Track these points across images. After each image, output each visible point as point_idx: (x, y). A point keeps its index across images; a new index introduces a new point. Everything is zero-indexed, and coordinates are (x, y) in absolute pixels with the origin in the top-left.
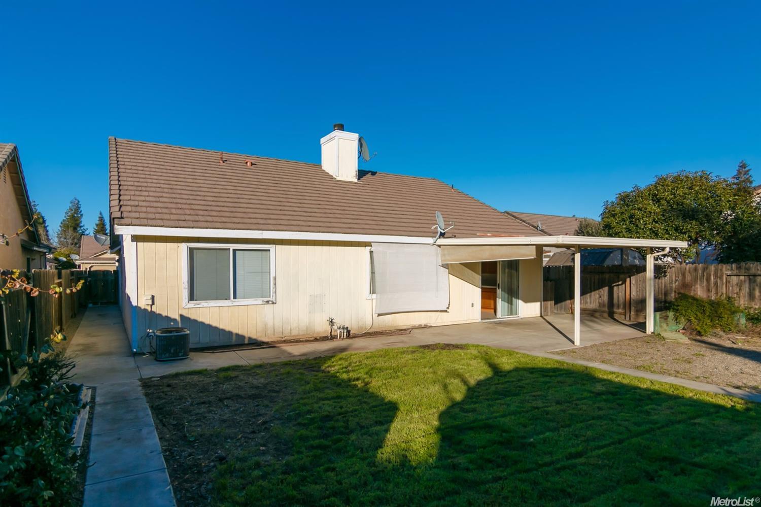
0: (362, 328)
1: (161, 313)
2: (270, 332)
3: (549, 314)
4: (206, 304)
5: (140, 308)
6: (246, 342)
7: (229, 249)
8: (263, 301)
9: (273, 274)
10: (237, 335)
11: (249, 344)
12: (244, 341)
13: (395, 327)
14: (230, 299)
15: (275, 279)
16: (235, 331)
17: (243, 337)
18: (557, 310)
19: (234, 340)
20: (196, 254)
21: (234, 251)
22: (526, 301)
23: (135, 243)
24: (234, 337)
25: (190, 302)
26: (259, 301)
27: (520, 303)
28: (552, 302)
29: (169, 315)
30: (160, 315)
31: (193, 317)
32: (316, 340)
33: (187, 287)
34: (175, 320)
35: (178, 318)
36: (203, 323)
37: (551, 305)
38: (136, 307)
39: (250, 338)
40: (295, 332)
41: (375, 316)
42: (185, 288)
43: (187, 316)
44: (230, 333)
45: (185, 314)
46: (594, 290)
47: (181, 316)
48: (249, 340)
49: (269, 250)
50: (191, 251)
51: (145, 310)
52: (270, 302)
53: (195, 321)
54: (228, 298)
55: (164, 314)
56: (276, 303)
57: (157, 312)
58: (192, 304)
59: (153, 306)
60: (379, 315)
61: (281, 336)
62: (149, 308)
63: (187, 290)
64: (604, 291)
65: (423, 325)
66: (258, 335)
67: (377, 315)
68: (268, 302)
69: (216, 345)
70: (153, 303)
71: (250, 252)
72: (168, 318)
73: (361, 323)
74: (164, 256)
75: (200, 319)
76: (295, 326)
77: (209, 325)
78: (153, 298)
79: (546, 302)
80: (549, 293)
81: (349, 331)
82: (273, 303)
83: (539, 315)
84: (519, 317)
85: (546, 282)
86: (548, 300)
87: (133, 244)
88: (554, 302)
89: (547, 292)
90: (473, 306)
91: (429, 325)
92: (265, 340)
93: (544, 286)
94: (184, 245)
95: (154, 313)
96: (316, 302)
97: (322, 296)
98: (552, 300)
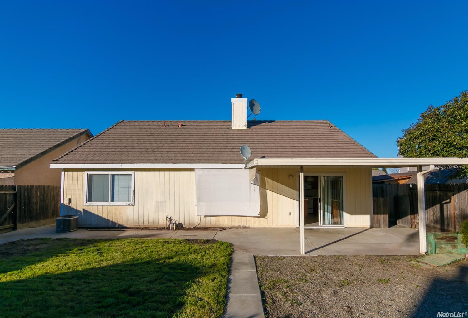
0: (192, 224)
1: (74, 207)
2: (131, 221)
3: (382, 226)
4: (96, 204)
5: (64, 204)
6: (117, 226)
7: (109, 174)
8: (126, 204)
9: (133, 188)
10: (112, 222)
11: (118, 228)
12: (116, 226)
13: (217, 225)
14: (108, 202)
15: (134, 191)
16: (111, 220)
17: (115, 223)
18: (403, 224)
19: (110, 225)
20: (94, 179)
21: (113, 176)
22: (352, 213)
23: (63, 172)
24: (110, 223)
25: (88, 202)
26: (125, 204)
27: (345, 215)
28: (385, 216)
29: (78, 209)
30: (73, 208)
31: (89, 210)
32: (158, 229)
33: (86, 194)
34: (80, 212)
35: (80, 209)
36: (94, 214)
37: (384, 218)
38: (62, 204)
39: (119, 224)
40: (146, 224)
41: (202, 217)
42: (85, 195)
43: (86, 209)
44: (108, 220)
45: (85, 208)
46: (430, 207)
47: (84, 209)
48: (118, 226)
49: (131, 175)
50: (90, 177)
51: (67, 205)
52: (131, 205)
53: (90, 213)
54: (107, 201)
55: (75, 208)
56: (134, 205)
57: (72, 207)
58: (89, 204)
59: (70, 204)
60: (205, 216)
61: (137, 225)
62: (68, 204)
63: (86, 196)
64: (436, 208)
65: (242, 226)
66: (124, 223)
67: (204, 216)
68: (129, 204)
69: (100, 226)
70: (70, 202)
71: (120, 176)
72: (77, 210)
73: (191, 221)
74: (76, 178)
75: (93, 212)
76: (146, 219)
77: (97, 216)
78: (70, 200)
79: (379, 216)
80: (382, 208)
81: (183, 225)
82: (132, 205)
83: (369, 227)
84: (343, 226)
85: (376, 198)
86: (380, 214)
87: (63, 173)
88: (388, 216)
89: (379, 206)
90: (290, 214)
91: (247, 226)
92: (128, 226)
93: (374, 201)
94: (86, 173)
95: (70, 207)
96: (160, 206)
97: (164, 202)
98: (386, 214)
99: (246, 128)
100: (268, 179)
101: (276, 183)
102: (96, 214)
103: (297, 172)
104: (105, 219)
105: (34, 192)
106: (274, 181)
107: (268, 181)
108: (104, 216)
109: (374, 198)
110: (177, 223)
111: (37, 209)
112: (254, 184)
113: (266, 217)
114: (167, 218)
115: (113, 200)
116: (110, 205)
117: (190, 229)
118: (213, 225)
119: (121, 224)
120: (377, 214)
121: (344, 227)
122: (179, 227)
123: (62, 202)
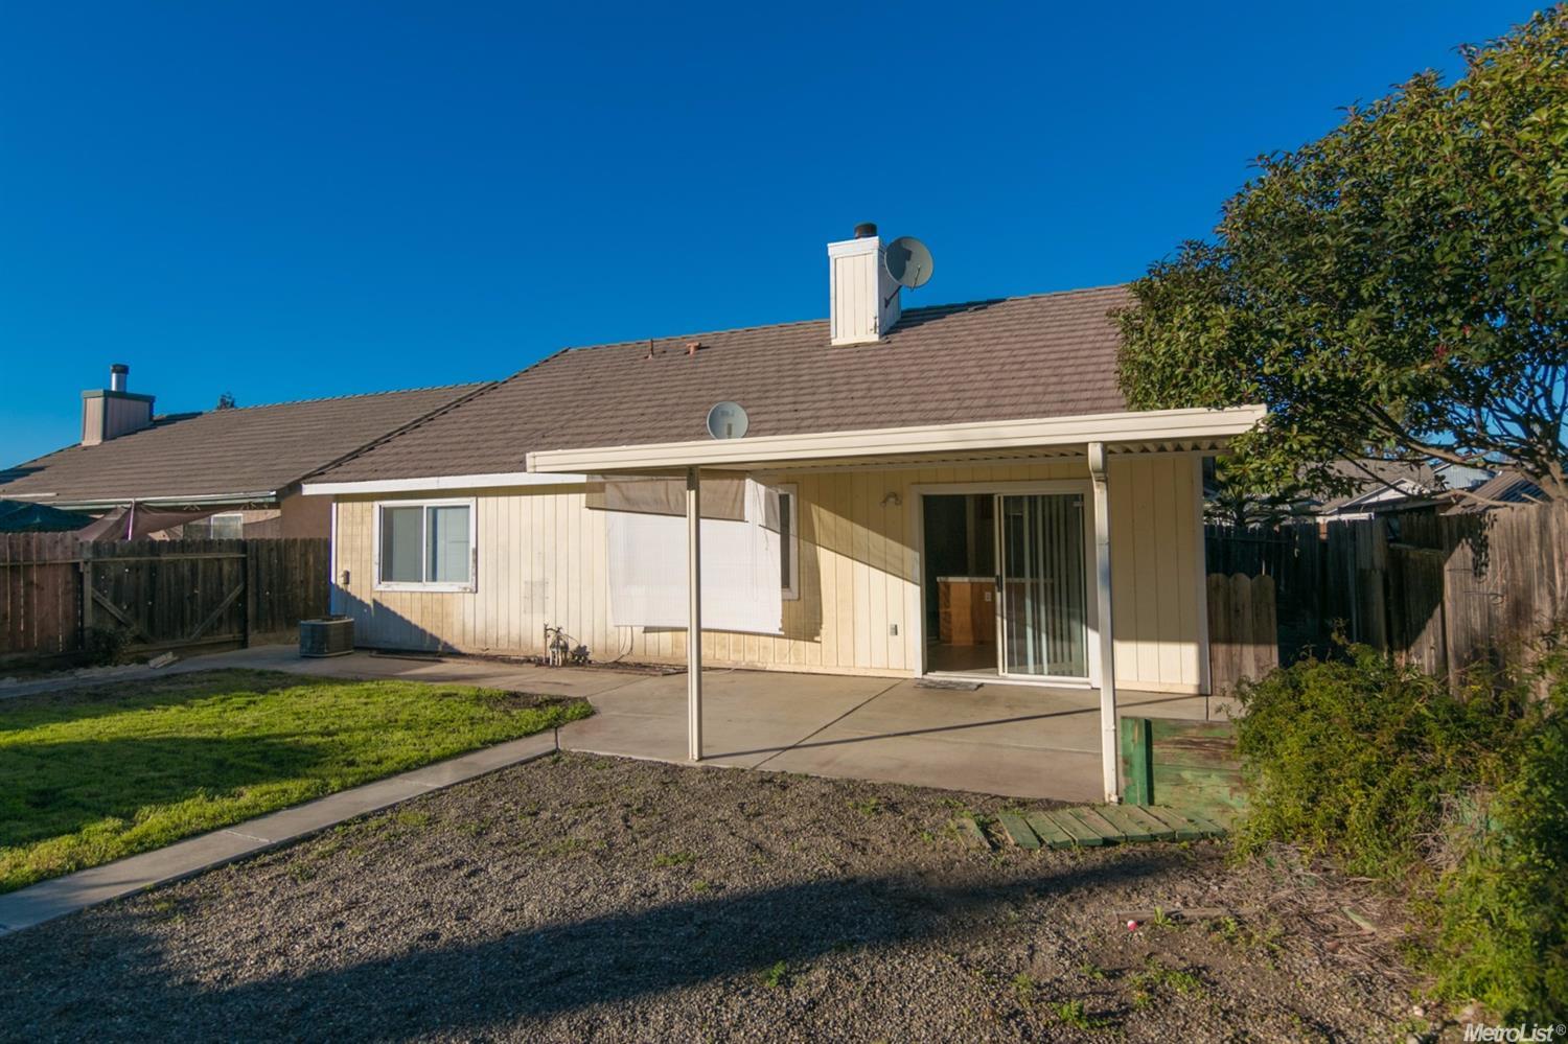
0: (612, 651)
1: (355, 595)
4: (398, 587)
5: (338, 587)
6: (440, 649)
7: (423, 507)
8: (461, 588)
9: (472, 545)
10: (431, 637)
11: (442, 655)
12: (437, 648)
13: (677, 659)
14: (424, 582)
15: (476, 551)
16: (429, 630)
17: (437, 642)
19: (426, 646)
20: (397, 519)
21: (435, 510)
24: (428, 641)
25: (382, 583)
26: (455, 587)
29: (363, 599)
30: (355, 598)
31: (385, 604)
32: (527, 661)
33: (378, 562)
34: (368, 606)
35: (368, 601)
36: (394, 614)
38: (334, 585)
39: (445, 645)
40: (503, 645)
41: (638, 631)
42: (377, 564)
43: (380, 601)
44: (423, 632)
45: (377, 597)
47: (375, 601)
48: (443, 648)
49: (468, 507)
50: (387, 516)
51: (342, 590)
53: (387, 609)
54: (423, 580)
55: (358, 597)
56: (476, 592)
57: (352, 594)
58: (384, 587)
59: (349, 586)
60: (647, 630)
61: (483, 647)
62: (344, 588)
63: (380, 568)
65: (744, 663)
66: (455, 640)
67: (642, 629)
68: (467, 590)
69: (406, 647)
70: (347, 582)
71: (449, 511)
72: (361, 602)
73: (610, 642)
74: (359, 520)
75: (392, 608)
76: (503, 632)
77: (401, 618)
78: (347, 575)
79: (1236, 648)
80: (1248, 615)
81: (588, 654)
82: (471, 592)
83: (1192, 690)
84: (1088, 683)
85: (1221, 575)
86: (1243, 642)
87: (334, 505)
88: (1275, 650)
89: (1237, 611)
90: (895, 631)
91: (760, 666)
92: (463, 650)
93: (1212, 590)
94: (376, 504)
95: (349, 594)
96: (536, 592)
97: (544, 583)
98: (1269, 643)
99: (875, 338)
100: (822, 510)
101: (844, 522)
102: (399, 613)
103: (913, 484)
104: (416, 627)
105: (298, 556)
106: (841, 516)
107: (823, 517)
108: (415, 619)
109: (1214, 576)
110: (572, 646)
111: (306, 599)
112: (766, 528)
113: (817, 639)
114: (546, 630)
115: (434, 579)
116: (427, 589)
117: (606, 666)
118: (665, 658)
119: (450, 643)
120: (1230, 640)
121: (1089, 687)
122: (579, 659)
123: (333, 580)
